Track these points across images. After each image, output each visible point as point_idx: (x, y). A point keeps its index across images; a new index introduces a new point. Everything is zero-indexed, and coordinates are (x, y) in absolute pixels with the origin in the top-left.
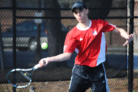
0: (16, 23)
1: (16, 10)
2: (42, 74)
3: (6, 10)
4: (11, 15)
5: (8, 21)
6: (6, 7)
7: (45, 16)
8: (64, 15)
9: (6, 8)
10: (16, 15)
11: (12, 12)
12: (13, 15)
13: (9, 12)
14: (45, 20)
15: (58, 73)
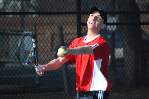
0: (82, 32)
1: (82, 15)
2: (116, 96)
3: (69, 16)
4: (75, 21)
5: (71, 29)
6: (69, 11)
7: (119, 21)
8: (143, 21)
9: (69, 13)
10: (82, 21)
11: (76, 18)
12: (77, 21)
13: (73, 18)
14: (119, 26)
15: (138, 95)
